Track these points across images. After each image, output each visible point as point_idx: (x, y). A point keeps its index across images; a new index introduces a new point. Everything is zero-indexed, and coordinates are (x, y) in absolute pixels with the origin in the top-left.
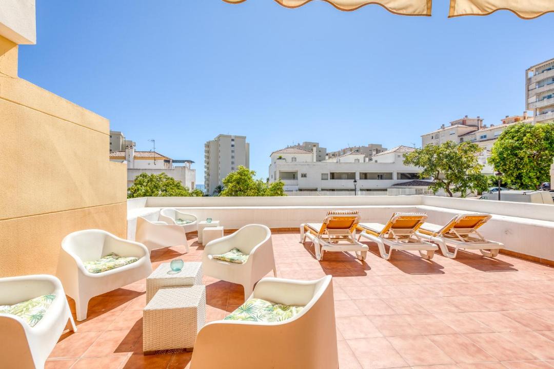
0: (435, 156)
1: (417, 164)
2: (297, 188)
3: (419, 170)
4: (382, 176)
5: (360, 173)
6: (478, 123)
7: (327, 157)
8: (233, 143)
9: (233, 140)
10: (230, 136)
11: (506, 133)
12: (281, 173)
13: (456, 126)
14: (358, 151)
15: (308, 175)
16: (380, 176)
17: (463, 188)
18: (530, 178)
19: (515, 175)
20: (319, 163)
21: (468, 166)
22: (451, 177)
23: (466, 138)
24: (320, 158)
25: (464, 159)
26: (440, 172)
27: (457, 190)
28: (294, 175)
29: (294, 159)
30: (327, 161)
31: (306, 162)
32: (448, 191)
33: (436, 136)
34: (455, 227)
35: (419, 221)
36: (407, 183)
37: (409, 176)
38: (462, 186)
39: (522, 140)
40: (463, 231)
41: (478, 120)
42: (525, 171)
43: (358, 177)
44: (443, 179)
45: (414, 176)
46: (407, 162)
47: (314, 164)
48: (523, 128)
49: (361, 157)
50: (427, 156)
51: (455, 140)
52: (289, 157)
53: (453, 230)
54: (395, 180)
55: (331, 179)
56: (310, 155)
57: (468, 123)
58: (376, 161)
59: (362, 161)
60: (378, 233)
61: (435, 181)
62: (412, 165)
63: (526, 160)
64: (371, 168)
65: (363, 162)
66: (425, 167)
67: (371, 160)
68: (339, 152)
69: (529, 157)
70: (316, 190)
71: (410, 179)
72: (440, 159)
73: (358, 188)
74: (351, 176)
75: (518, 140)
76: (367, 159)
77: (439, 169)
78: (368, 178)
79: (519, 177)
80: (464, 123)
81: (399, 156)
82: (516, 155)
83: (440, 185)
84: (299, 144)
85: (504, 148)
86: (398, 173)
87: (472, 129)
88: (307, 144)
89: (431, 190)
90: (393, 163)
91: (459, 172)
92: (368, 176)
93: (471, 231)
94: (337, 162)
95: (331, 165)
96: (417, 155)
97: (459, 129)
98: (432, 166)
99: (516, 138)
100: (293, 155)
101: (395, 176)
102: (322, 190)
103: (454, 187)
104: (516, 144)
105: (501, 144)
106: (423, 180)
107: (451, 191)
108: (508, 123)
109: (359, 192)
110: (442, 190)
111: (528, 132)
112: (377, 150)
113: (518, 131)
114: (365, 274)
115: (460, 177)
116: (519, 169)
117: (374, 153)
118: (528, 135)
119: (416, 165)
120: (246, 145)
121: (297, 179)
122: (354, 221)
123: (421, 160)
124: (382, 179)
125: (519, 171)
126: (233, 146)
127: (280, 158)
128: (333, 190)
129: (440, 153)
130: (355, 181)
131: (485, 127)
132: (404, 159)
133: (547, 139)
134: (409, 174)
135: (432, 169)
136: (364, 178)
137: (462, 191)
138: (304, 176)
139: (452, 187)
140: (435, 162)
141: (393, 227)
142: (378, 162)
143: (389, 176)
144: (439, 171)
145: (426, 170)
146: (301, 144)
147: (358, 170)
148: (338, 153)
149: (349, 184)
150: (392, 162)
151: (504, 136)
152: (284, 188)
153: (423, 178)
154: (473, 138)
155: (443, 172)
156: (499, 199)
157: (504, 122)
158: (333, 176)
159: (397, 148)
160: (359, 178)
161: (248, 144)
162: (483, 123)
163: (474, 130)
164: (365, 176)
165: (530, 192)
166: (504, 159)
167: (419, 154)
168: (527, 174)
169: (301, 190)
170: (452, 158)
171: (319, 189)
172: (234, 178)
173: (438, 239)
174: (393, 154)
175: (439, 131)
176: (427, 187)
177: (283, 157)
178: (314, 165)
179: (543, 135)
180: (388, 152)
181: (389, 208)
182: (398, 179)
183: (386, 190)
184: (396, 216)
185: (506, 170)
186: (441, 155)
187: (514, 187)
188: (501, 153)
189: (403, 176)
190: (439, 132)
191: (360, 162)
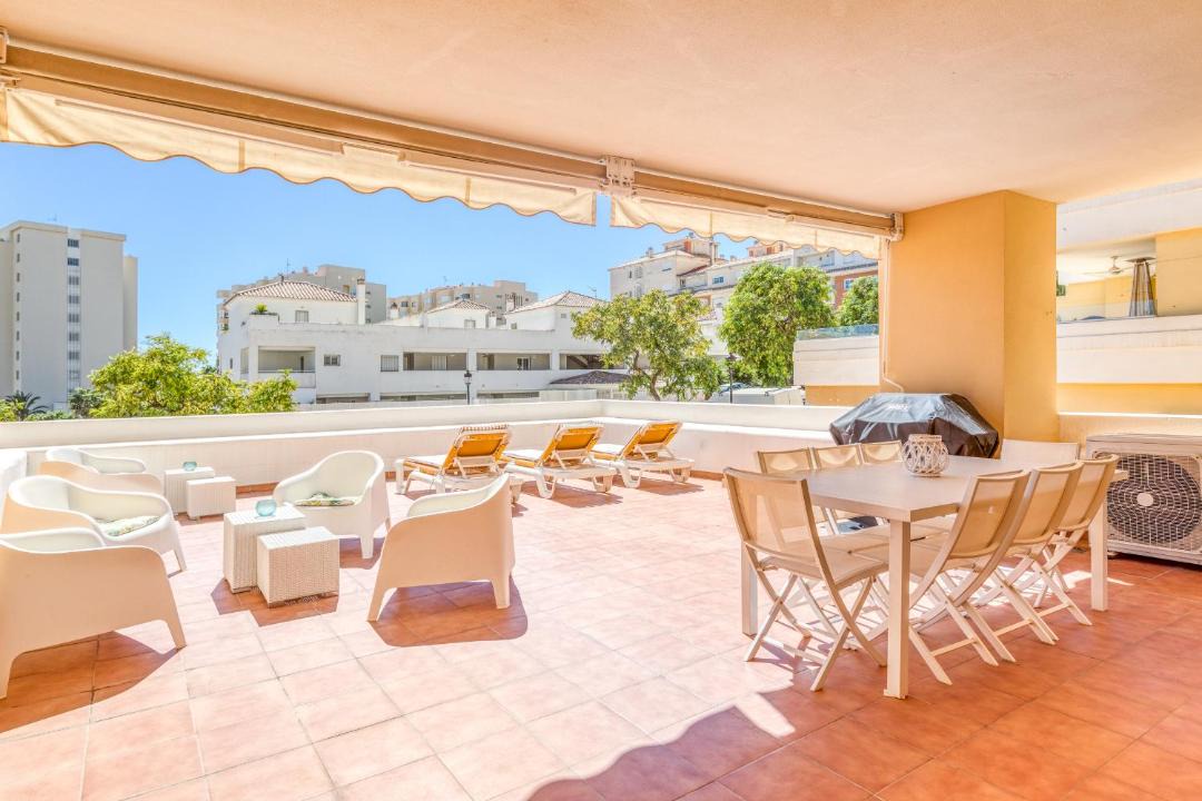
0: (632, 320)
1: (599, 336)
2: (312, 394)
3: (602, 348)
4: (526, 361)
5: (478, 354)
6: (711, 252)
7: (394, 313)
8: (73, 253)
9: (73, 243)
10: (61, 231)
11: (747, 280)
12: (262, 352)
13: (673, 253)
14: (468, 296)
15: (343, 361)
16: (524, 363)
17: (678, 387)
18: (777, 364)
19: (756, 359)
20: (375, 327)
21: (687, 343)
22: (660, 364)
23: (691, 281)
24: (375, 315)
25: (681, 329)
26: (640, 352)
27: (668, 390)
28: (302, 359)
29: (302, 315)
30: (395, 323)
31: (339, 324)
32: (653, 392)
33: (637, 273)
34: (640, 443)
35: (593, 435)
36: (578, 377)
37: (584, 361)
38: (676, 383)
39: (767, 294)
40: (651, 448)
41: (711, 244)
42: (770, 352)
43: (472, 364)
44: (646, 367)
45: (592, 361)
46: (579, 332)
47: (360, 329)
48: (770, 273)
49: (479, 315)
50: (618, 321)
51: (669, 284)
52: (287, 309)
53: (638, 448)
54: (556, 371)
55: (404, 369)
56: (348, 306)
57: (696, 247)
58: (514, 326)
59: (481, 324)
60: (536, 461)
61: (632, 372)
62: (589, 338)
63: (773, 332)
64: (502, 343)
65: (484, 327)
66: (615, 343)
67: (501, 320)
68: (420, 297)
69: (777, 327)
70: (366, 399)
71: (585, 367)
72: (639, 326)
73: (473, 393)
74: (456, 362)
75: (762, 295)
76: (493, 320)
77: (638, 347)
78: (496, 366)
79: (763, 364)
80: (686, 248)
81: (564, 316)
82: (758, 322)
83: (639, 380)
84: (306, 270)
85: (742, 309)
86: (561, 355)
87: (699, 262)
88: (330, 271)
89: (625, 392)
90: (553, 330)
91: (672, 354)
92: (497, 361)
93: (661, 448)
94: (422, 326)
95: (404, 332)
96: (599, 316)
97: (679, 259)
98: (626, 341)
99: (759, 291)
100: (298, 305)
101: (555, 362)
102: (383, 398)
103: (665, 384)
104: (759, 302)
105: (739, 300)
106: (610, 371)
107: (658, 393)
108: (757, 256)
109: (477, 400)
110: (643, 391)
111: (776, 281)
112: (514, 297)
113: (763, 278)
114: (522, 515)
115: (673, 364)
116: (763, 349)
117: (510, 305)
118: (777, 286)
119: (595, 339)
120: (125, 263)
121: (312, 370)
122: (500, 440)
123: (605, 328)
124: (526, 368)
125: (763, 353)
126: (73, 262)
127: (261, 311)
128: (411, 398)
129: (641, 314)
130: (468, 375)
131: (722, 259)
132: (575, 325)
133: (800, 295)
134: (584, 356)
135: (626, 348)
136: (486, 365)
137: (678, 392)
138: (332, 361)
139: (661, 384)
140: (631, 332)
141: (558, 449)
142: (519, 328)
143: (543, 362)
144: (637, 352)
145: (615, 350)
146: (313, 271)
147: (473, 348)
148: (417, 300)
149: (453, 381)
150: (549, 329)
151: (744, 285)
152: (295, 396)
153: (611, 367)
154: (702, 282)
155: (646, 352)
156: (731, 401)
157: (752, 254)
158: (411, 361)
159: (560, 297)
160: (475, 367)
161: (134, 260)
162: (720, 252)
163: (703, 263)
164: (489, 362)
165: (773, 391)
166: (742, 330)
167: (603, 315)
168: (774, 358)
169: (322, 400)
170: (660, 326)
171: (375, 396)
172: (137, 371)
173: (620, 463)
174: (552, 309)
175: (643, 260)
176: (616, 386)
177: (269, 309)
178: (360, 333)
179: (795, 288)
180: (541, 304)
181: (548, 425)
182: (561, 368)
183: (535, 394)
184: (561, 429)
185: (744, 350)
186: (642, 318)
187: (760, 382)
188: (738, 318)
189: (572, 361)
190: (642, 263)
191: (478, 326)
